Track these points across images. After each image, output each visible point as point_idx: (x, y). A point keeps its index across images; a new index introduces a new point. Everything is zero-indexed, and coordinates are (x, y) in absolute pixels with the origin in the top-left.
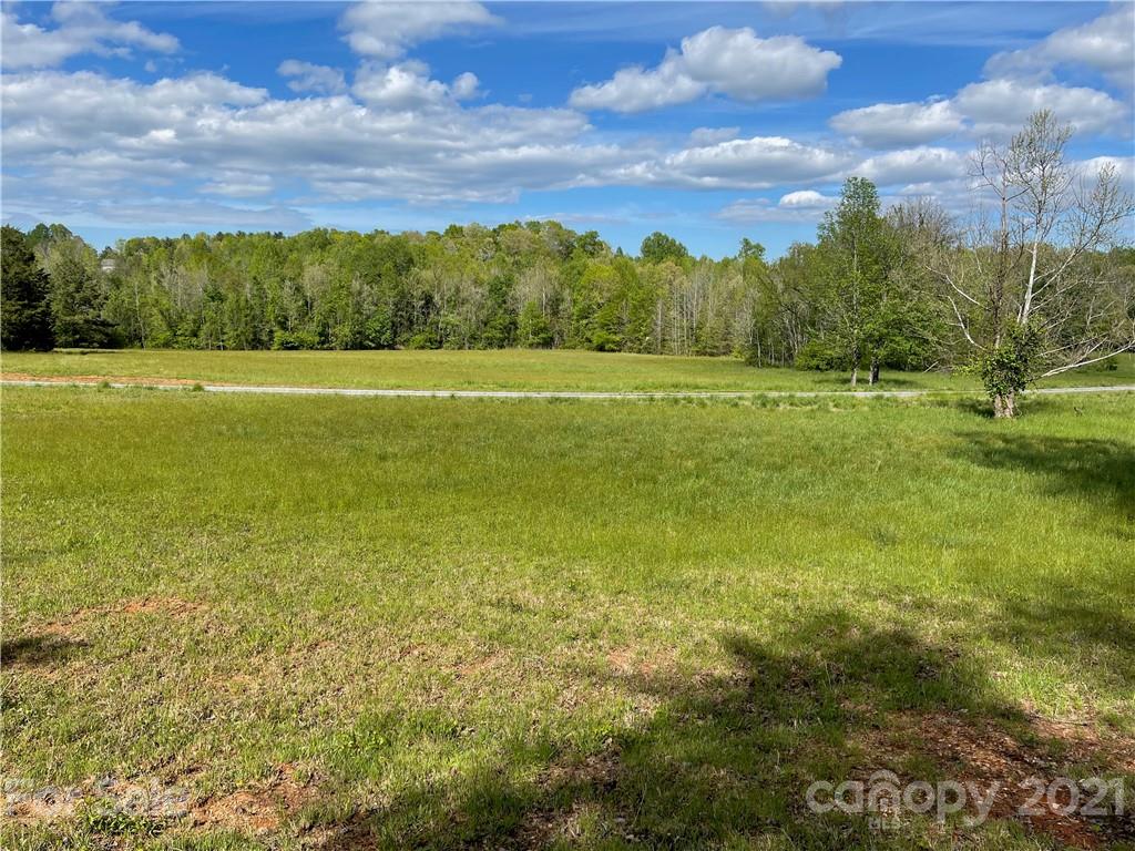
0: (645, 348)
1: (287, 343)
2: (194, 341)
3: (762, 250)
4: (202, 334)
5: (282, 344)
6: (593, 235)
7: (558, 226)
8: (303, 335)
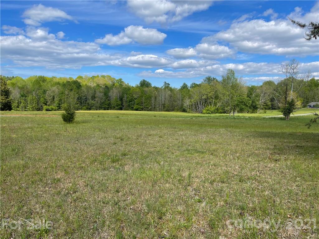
0: (150, 110)
1: (48, 109)
2: (18, 109)
3: (169, 85)
4: (20, 107)
5: (47, 109)
6: (121, 80)
7: (110, 77)
8: (52, 107)
